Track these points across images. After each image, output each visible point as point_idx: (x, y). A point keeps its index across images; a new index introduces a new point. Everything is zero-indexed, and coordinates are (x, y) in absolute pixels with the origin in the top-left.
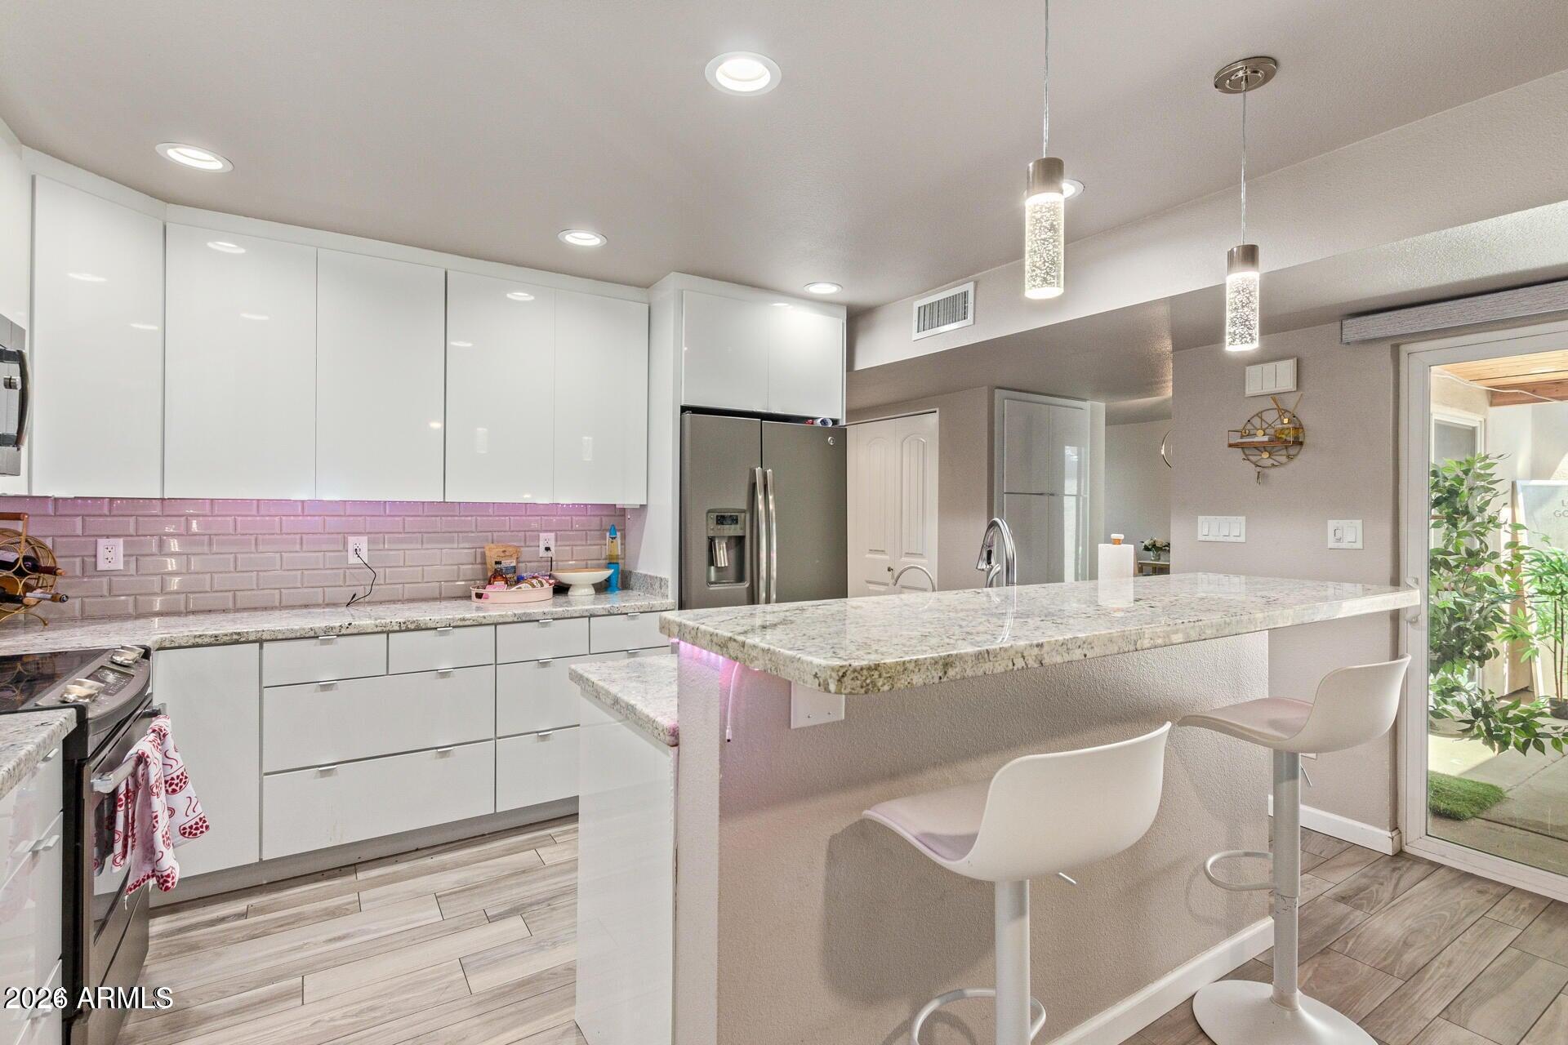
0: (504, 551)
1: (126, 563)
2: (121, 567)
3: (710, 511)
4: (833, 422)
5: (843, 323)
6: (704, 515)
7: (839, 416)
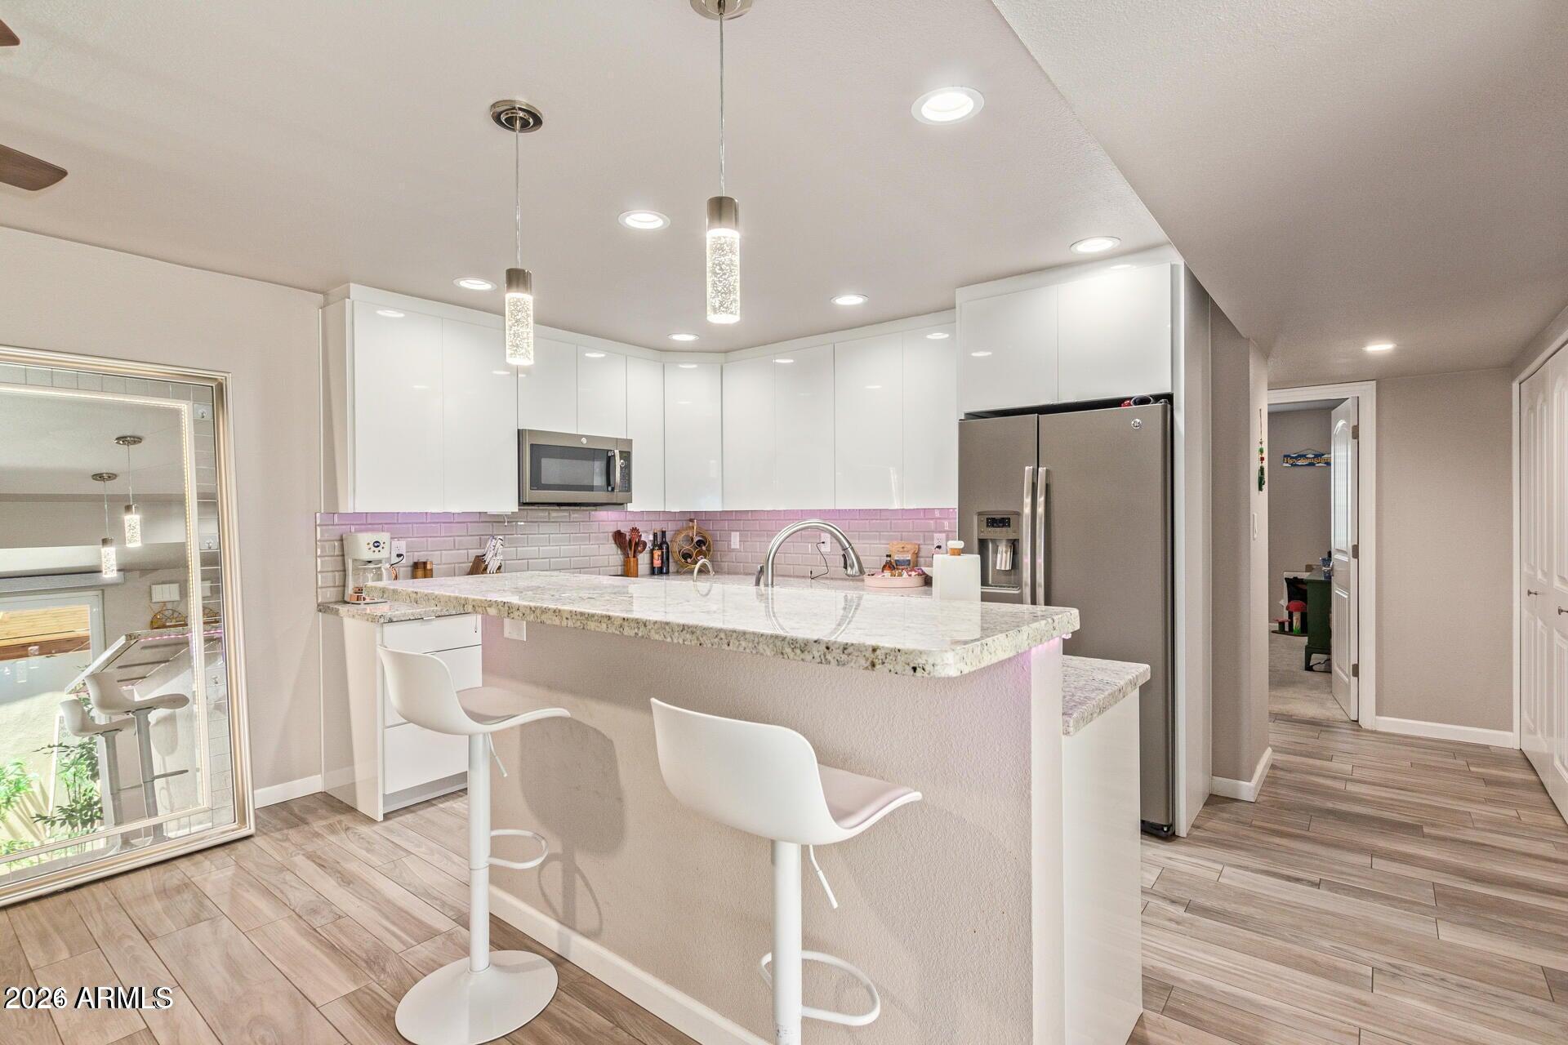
0: (903, 548)
1: (740, 545)
2: (738, 547)
3: (980, 514)
4: (1157, 398)
5: (1172, 267)
6: (975, 518)
7: (1168, 390)
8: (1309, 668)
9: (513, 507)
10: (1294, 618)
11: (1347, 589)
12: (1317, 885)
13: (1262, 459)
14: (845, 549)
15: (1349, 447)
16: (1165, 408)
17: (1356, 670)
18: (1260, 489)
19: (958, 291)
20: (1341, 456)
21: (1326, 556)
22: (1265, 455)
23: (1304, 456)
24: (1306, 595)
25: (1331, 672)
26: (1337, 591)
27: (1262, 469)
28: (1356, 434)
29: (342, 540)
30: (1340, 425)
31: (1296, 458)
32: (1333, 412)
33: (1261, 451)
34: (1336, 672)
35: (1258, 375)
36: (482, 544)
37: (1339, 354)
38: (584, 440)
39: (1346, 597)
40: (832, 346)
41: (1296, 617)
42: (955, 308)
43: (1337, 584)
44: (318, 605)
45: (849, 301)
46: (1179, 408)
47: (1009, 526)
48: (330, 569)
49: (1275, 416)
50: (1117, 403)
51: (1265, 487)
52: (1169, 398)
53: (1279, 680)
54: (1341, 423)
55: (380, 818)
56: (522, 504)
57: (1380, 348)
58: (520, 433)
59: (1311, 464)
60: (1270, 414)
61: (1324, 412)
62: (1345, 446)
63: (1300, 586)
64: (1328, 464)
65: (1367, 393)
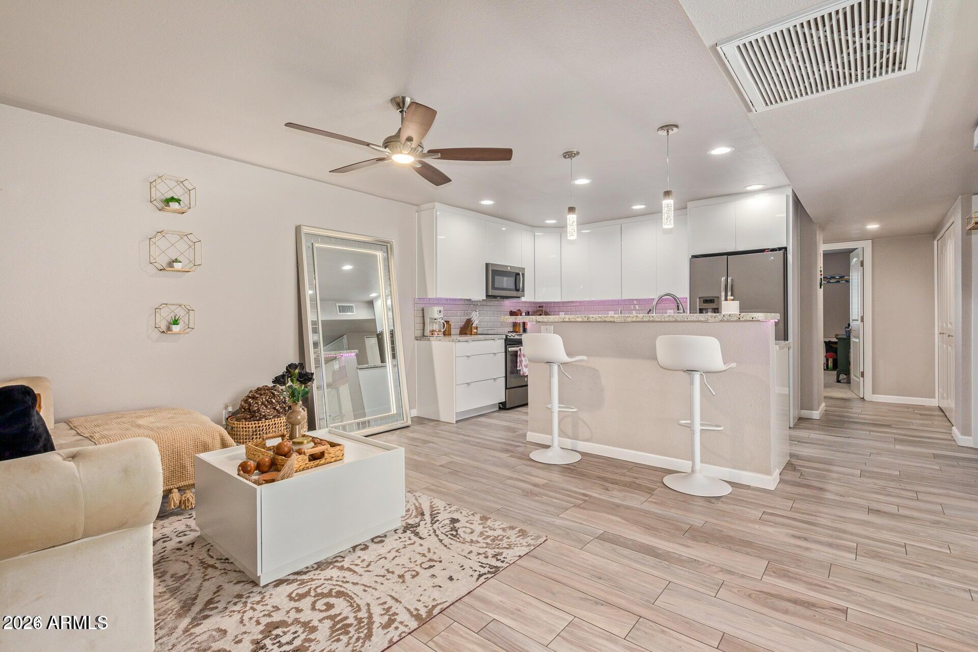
3: (700, 298)
4: (780, 249)
5: (787, 196)
6: (698, 300)
7: (785, 246)
8: (838, 381)
9: (483, 297)
10: (829, 362)
11: (858, 337)
12: (849, 438)
13: (821, 275)
14: (678, 304)
15: (859, 274)
16: (784, 253)
17: (863, 375)
18: (821, 288)
19: (688, 203)
20: (855, 277)
21: (847, 326)
22: (822, 273)
23: (834, 278)
24: (837, 350)
25: (850, 383)
26: (853, 339)
27: (821, 279)
28: (862, 264)
29: (423, 310)
30: (854, 261)
31: (830, 278)
32: (851, 254)
33: (821, 271)
34: (853, 379)
35: (820, 237)
36: (468, 314)
37: (854, 229)
38: (509, 268)
39: (858, 341)
40: (620, 226)
41: (830, 361)
42: (687, 208)
43: (853, 336)
44: (415, 337)
45: (638, 207)
46: (790, 253)
47: (714, 303)
48: (418, 322)
49: (827, 255)
50: (763, 251)
51: (822, 287)
52: (786, 249)
53: (826, 386)
54: (855, 259)
55: (455, 422)
56: (487, 296)
57: (873, 226)
58: (487, 265)
59: (838, 282)
60: (823, 254)
61: (848, 253)
62: (857, 272)
63: (833, 345)
64: (848, 281)
65: (867, 245)
